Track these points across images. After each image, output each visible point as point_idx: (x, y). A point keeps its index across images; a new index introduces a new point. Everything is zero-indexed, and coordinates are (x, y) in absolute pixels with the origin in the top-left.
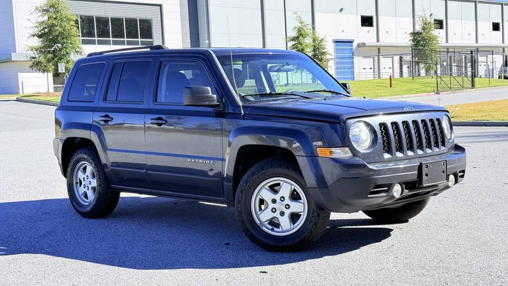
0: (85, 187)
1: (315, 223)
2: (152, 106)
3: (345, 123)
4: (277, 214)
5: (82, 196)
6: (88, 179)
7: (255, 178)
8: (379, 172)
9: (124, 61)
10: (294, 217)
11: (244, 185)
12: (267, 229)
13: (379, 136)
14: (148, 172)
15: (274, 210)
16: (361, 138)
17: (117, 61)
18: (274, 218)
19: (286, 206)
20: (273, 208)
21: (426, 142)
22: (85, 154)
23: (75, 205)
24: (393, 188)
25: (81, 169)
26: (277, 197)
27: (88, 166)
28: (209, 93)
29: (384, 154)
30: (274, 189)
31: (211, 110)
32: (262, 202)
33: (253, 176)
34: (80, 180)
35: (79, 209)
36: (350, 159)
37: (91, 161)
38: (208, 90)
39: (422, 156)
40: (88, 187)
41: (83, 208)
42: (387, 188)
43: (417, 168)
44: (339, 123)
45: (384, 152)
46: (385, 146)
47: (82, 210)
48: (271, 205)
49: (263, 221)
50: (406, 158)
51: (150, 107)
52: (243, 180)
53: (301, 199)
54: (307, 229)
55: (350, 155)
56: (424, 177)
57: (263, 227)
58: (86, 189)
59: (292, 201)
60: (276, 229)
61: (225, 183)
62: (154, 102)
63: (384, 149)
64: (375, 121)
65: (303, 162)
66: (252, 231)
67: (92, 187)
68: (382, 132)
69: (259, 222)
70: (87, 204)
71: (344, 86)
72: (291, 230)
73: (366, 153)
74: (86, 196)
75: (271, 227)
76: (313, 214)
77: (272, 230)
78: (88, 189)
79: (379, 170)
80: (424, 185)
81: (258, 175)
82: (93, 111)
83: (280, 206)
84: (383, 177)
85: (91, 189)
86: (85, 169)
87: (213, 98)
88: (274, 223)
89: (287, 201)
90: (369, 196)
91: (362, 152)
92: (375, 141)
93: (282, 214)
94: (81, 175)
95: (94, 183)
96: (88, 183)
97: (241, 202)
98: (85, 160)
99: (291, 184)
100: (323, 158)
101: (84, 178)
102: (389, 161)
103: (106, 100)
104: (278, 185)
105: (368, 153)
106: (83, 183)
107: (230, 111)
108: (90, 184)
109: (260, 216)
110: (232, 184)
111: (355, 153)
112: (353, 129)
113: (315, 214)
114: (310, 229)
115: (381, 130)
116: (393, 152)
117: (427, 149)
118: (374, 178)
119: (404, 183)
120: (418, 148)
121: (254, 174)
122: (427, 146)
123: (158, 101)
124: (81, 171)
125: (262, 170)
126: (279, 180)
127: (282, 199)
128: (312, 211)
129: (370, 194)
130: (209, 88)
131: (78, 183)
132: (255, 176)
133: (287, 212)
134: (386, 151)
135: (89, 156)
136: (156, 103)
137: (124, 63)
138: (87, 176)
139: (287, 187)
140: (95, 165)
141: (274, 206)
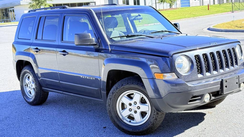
0: (29, 88)
1: (156, 118)
2: (60, 43)
3: (172, 57)
4: (132, 112)
5: (29, 93)
6: (30, 83)
7: (118, 91)
8: (195, 88)
9: (46, 15)
10: (143, 114)
11: (112, 95)
12: (127, 121)
13: (195, 64)
14: (60, 82)
15: (130, 110)
16: (183, 66)
17: (42, 16)
18: (131, 114)
19: (137, 107)
20: (130, 109)
21: (226, 64)
22: (28, 69)
23: (25, 98)
24: (204, 97)
25: (27, 78)
26: (132, 102)
27: (30, 76)
28: (89, 37)
29: (198, 75)
30: (130, 97)
31: (92, 47)
32: (123, 104)
33: (117, 90)
34: (27, 84)
35: (27, 100)
36: (176, 80)
37: (31, 74)
38: (89, 35)
39: (223, 73)
40: (31, 88)
41: (29, 99)
42: (200, 97)
43: (220, 83)
44: (168, 57)
45: (198, 74)
46: (199, 70)
47: (28, 101)
48: (129, 107)
49: (124, 116)
50: (213, 76)
51: (59, 44)
52: (111, 91)
53: (147, 103)
54: (151, 122)
55: (176, 77)
56: (224, 88)
57: (124, 120)
58: (30, 89)
59: (141, 105)
60: (132, 121)
61: (102, 92)
62: (61, 41)
63: (198, 72)
64: (192, 54)
65: (146, 82)
66: (118, 122)
67: (33, 88)
68: (197, 60)
69: (122, 117)
70: (31, 97)
71: (176, 25)
72: (141, 122)
73: (186, 75)
74: (30, 93)
75: (129, 120)
76: (154, 113)
77: (130, 121)
78: (31, 89)
79: (195, 86)
80: (224, 93)
81: (120, 89)
82: (30, 45)
83: (134, 107)
84: (197, 91)
85: (33, 89)
86: (29, 77)
87: (92, 40)
88: (131, 118)
89: (138, 104)
90: (188, 103)
91: (183, 75)
92: (192, 67)
93: (136, 112)
94: (27, 81)
95: (34, 86)
96: (31, 86)
97: (110, 105)
98: (28, 73)
99: (140, 94)
100: (158, 80)
101: (29, 83)
102: (201, 79)
103: (37, 39)
104: (133, 94)
105: (188, 75)
106: (28, 86)
107: (103, 48)
108: (32, 86)
109: (122, 113)
110: (106, 92)
111: (179, 76)
112: (177, 60)
113: (155, 113)
114: (153, 122)
115: (196, 59)
116: (204, 73)
117: (226, 68)
118: (191, 92)
119: (212, 93)
120: (220, 68)
121: (117, 88)
122: (226, 67)
123: (63, 40)
124: (27, 79)
125: (122, 86)
126: (133, 92)
127: (135, 103)
128: (154, 111)
129: (189, 102)
130: (90, 34)
131: (26, 85)
132: (118, 89)
133: (139, 111)
134: (200, 73)
135: (30, 71)
136: (63, 42)
137: (46, 17)
138: (30, 82)
139: (138, 96)
140: (33, 76)
141: (130, 107)
